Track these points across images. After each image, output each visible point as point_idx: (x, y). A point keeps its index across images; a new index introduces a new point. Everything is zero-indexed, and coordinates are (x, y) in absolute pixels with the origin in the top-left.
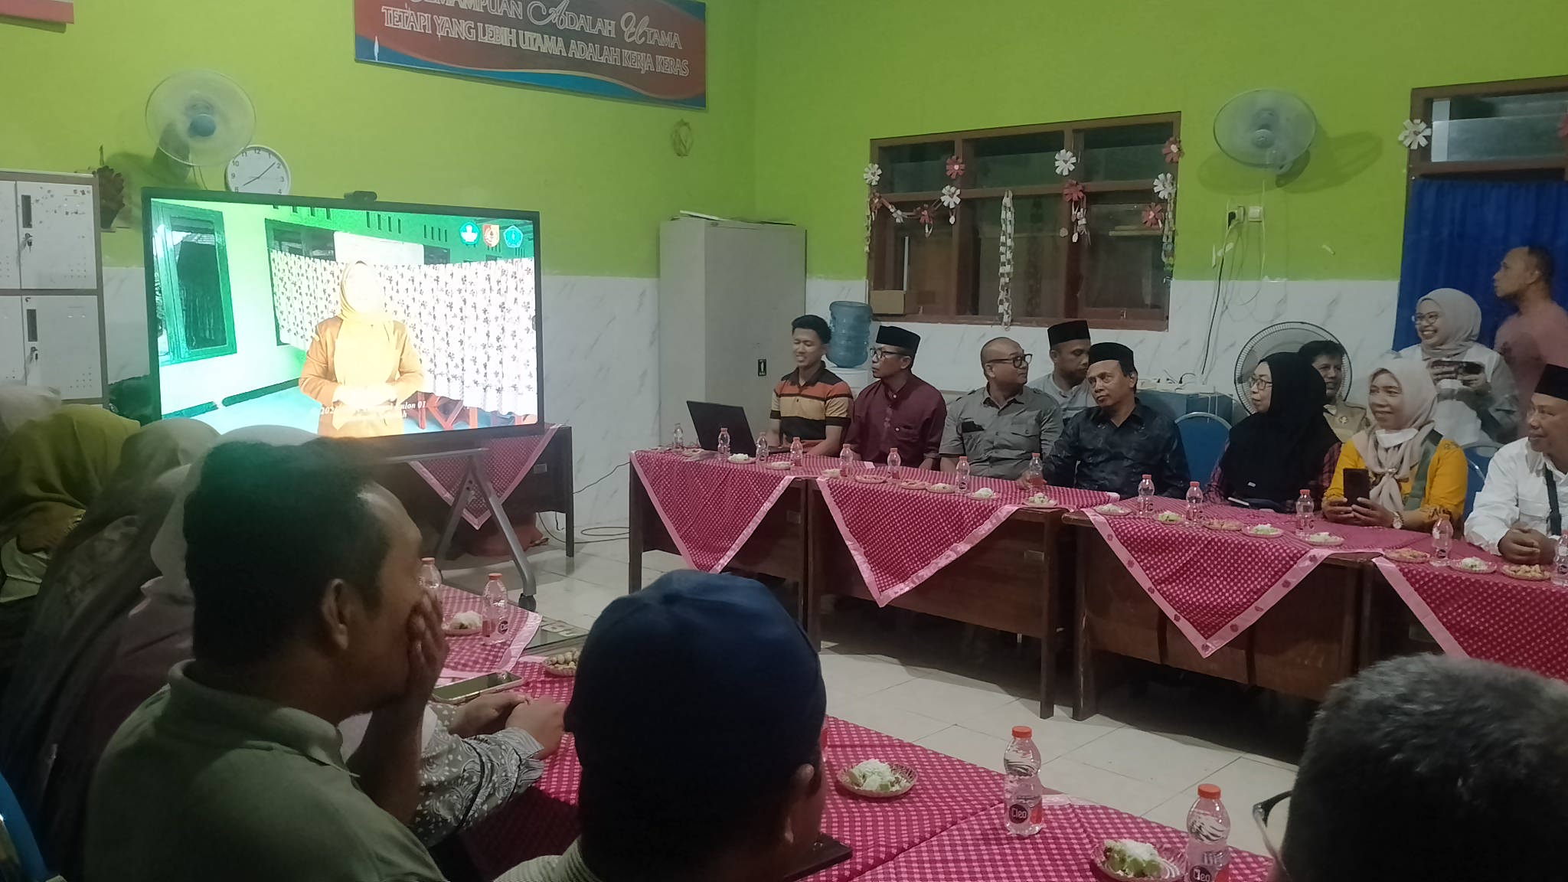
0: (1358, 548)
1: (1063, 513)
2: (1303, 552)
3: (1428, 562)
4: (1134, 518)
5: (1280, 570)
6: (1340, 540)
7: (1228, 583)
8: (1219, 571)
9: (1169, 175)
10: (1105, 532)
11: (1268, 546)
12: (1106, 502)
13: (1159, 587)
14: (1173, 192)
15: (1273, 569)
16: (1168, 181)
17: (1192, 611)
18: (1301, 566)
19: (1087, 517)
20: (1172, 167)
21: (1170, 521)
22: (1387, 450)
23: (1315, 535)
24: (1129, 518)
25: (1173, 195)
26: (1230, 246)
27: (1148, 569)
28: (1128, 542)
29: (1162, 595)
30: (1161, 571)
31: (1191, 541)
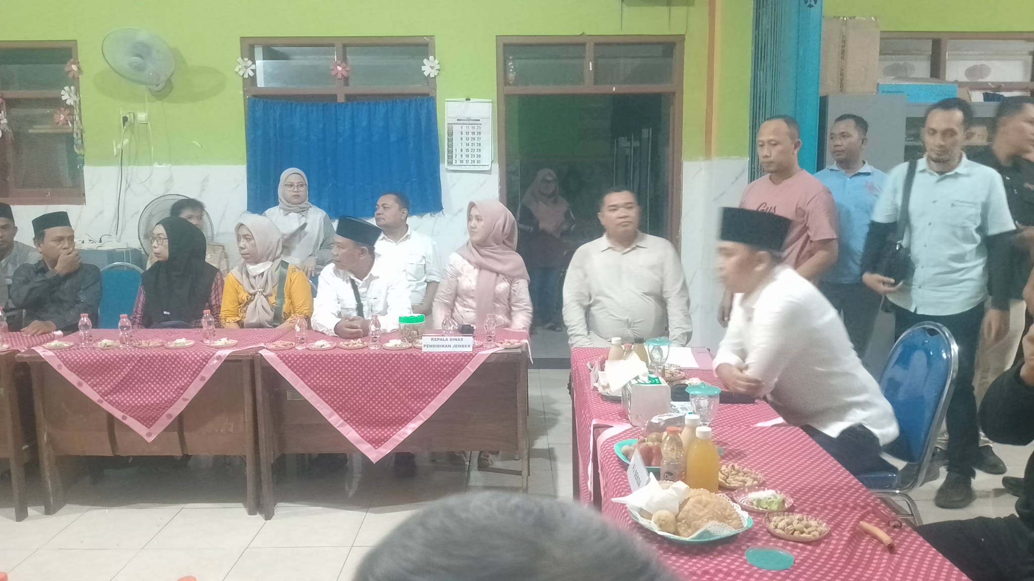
0: (248, 345)
1: (16, 354)
2: (211, 354)
3: (294, 347)
4: (78, 349)
5: (197, 370)
6: (235, 341)
7: (160, 385)
8: (152, 377)
9: (73, 88)
10: (55, 363)
11: (185, 354)
12: (52, 339)
13: (106, 398)
14: (77, 100)
15: (192, 370)
16: (73, 92)
17: (135, 411)
18: (211, 364)
19: (38, 353)
20: (74, 81)
21: (107, 346)
22: (255, 277)
23: (218, 341)
24: (74, 349)
25: (78, 103)
26: (126, 141)
27: (95, 386)
28: (76, 368)
29: (109, 403)
30: (106, 386)
31: (127, 359)
